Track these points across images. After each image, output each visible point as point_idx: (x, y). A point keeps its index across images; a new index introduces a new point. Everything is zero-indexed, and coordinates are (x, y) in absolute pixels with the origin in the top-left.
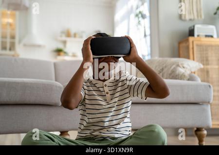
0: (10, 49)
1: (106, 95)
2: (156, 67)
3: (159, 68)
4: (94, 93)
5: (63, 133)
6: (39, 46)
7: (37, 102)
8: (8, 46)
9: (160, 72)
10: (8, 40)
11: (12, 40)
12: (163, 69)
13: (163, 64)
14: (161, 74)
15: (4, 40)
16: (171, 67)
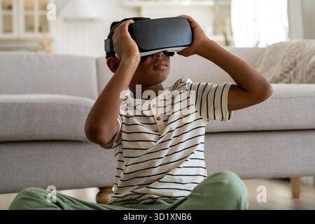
0: (40, 30)
1: (157, 121)
2: (284, 58)
3: (289, 60)
4: (136, 120)
5: (103, 190)
6: (92, 20)
7: (54, 137)
8: (37, 24)
9: (291, 69)
10: (36, 13)
11: (43, 13)
12: (295, 64)
13: (297, 53)
14: (292, 73)
15: (29, 13)
16: (310, 58)
